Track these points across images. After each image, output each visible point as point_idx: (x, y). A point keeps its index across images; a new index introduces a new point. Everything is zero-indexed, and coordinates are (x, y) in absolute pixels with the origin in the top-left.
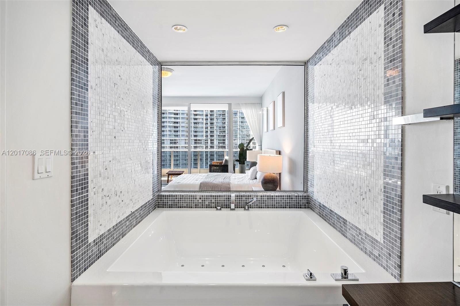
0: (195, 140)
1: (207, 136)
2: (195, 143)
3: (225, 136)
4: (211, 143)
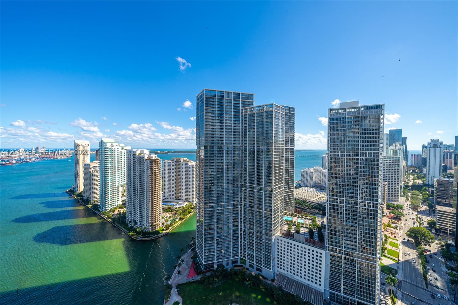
0: (234, 146)
1: (242, 144)
2: (234, 148)
3: (254, 143)
4: (245, 148)
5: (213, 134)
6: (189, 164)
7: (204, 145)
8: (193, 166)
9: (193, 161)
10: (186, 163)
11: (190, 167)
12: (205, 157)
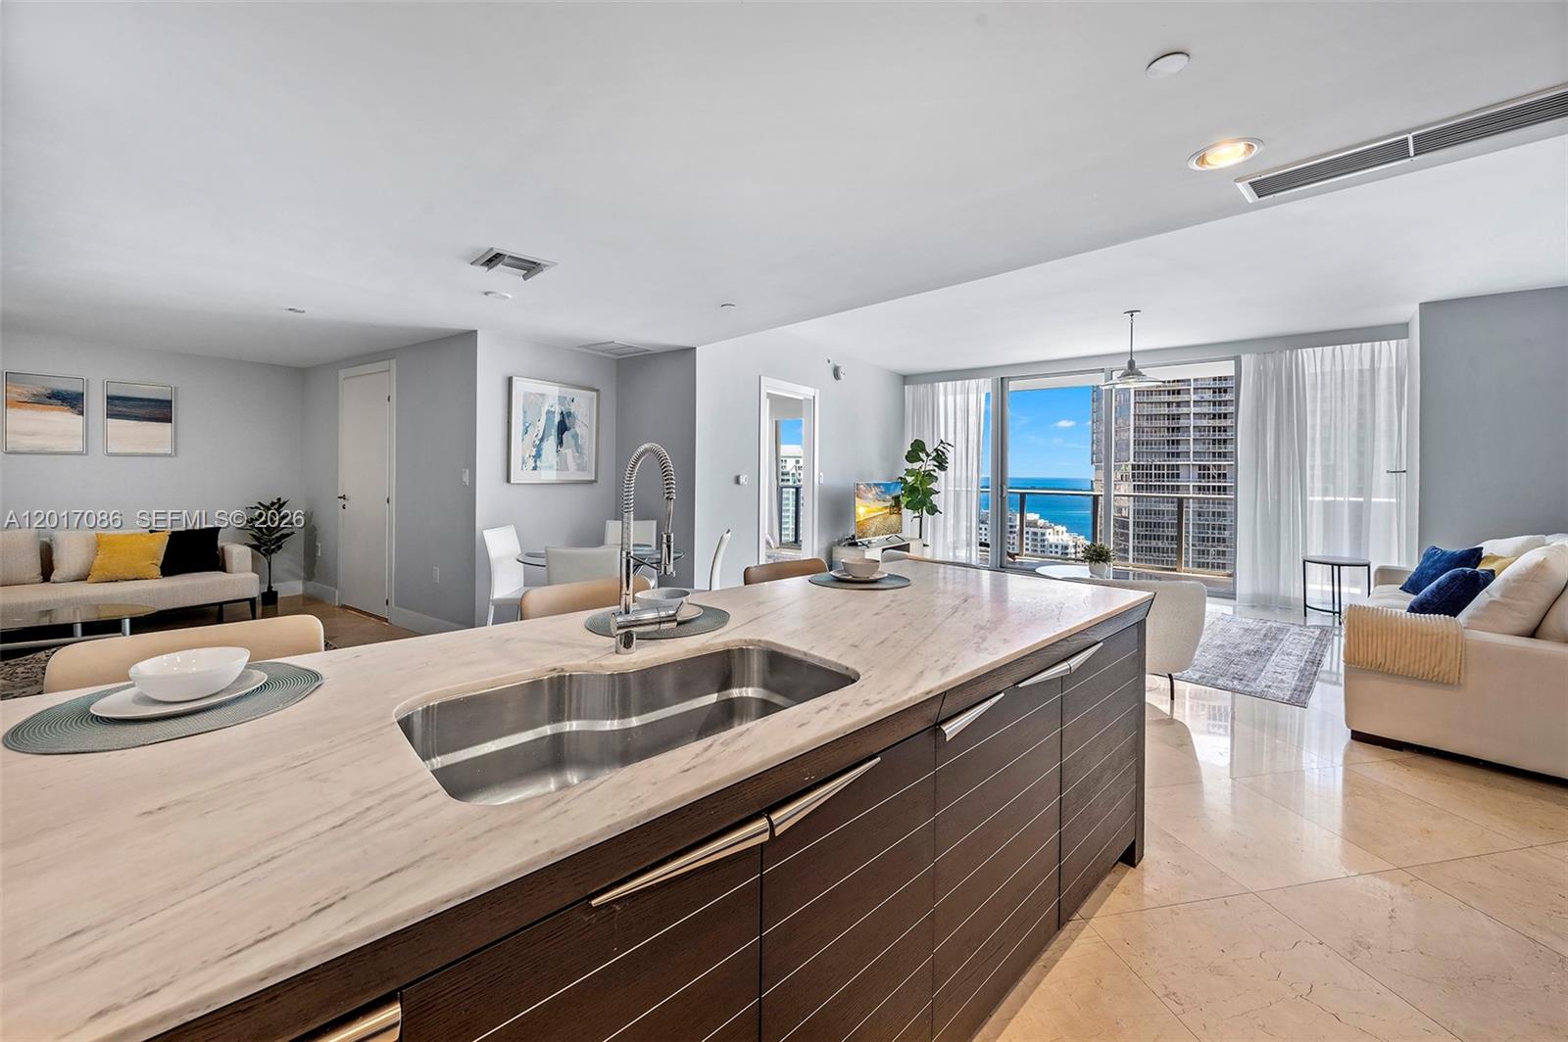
5: (1178, 417)
6: (1047, 536)
7: (1132, 462)
8: (1067, 548)
9: (1064, 529)
10: (1035, 534)
11: (1054, 549)
12: (1137, 512)
